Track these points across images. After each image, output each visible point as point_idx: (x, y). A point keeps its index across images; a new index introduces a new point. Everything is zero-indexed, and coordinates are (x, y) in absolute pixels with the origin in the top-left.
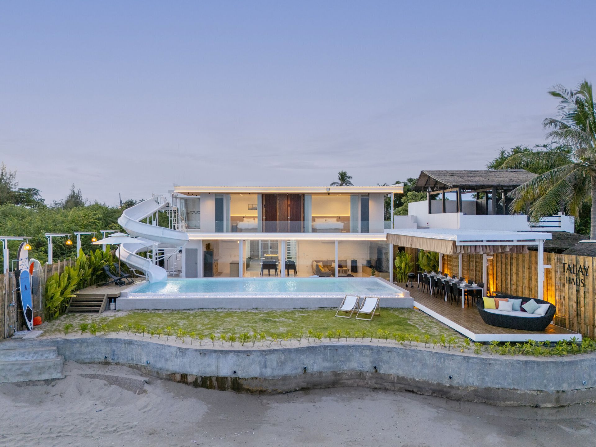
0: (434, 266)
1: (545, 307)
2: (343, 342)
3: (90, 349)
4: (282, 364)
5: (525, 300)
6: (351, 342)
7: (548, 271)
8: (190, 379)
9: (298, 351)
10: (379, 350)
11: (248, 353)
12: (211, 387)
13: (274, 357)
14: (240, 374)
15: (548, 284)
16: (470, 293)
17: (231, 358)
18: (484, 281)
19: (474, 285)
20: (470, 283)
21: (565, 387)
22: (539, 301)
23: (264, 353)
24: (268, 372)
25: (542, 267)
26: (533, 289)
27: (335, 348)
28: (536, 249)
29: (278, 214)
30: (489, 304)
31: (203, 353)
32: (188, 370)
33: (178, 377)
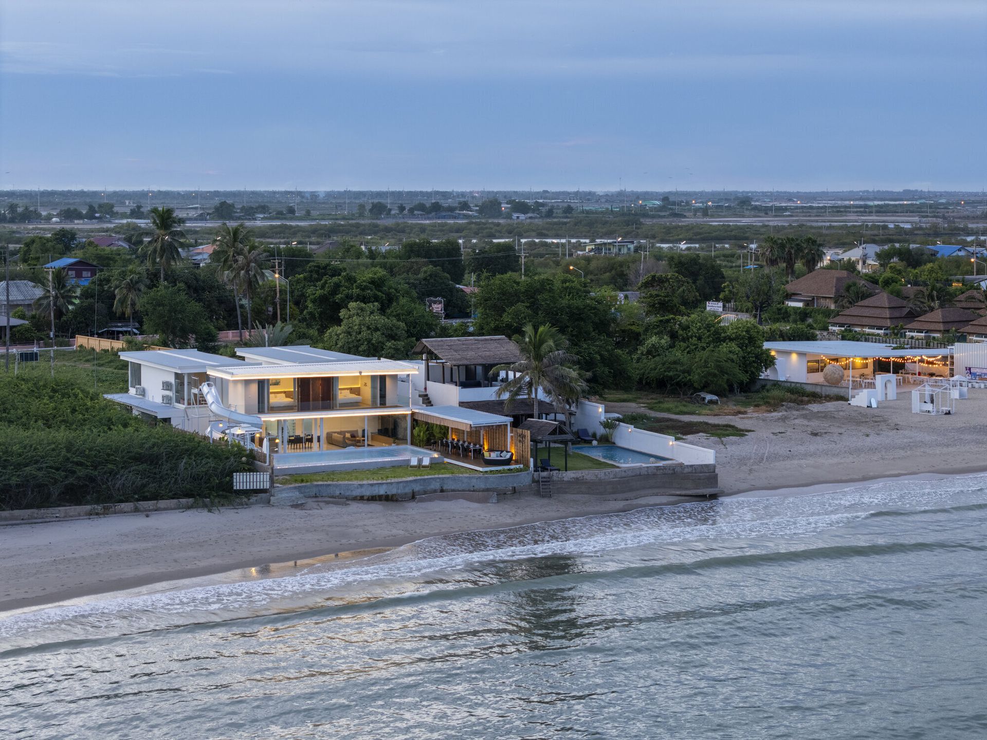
0: (444, 433)
1: (510, 454)
2: (426, 477)
3: (308, 490)
4: (404, 487)
5: (502, 452)
6: (430, 477)
7: (512, 437)
8: (365, 498)
9: (411, 481)
10: (443, 479)
11: (391, 483)
12: (376, 500)
13: (401, 484)
14: (389, 493)
15: (512, 443)
16: (475, 451)
17: (384, 487)
18: (482, 443)
19: (478, 446)
20: (475, 445)
21: (515, 485)
22: (507, 452)
23: (398, 483)
24: (399, 491)
25: (509, 435)
26: (506, 446)
27: (425, 480)
28: (507, 425)
29: (311, 393)
30: (486, 455)
31: (372, 485)
32: (364, 494)
33: (359, 498)
